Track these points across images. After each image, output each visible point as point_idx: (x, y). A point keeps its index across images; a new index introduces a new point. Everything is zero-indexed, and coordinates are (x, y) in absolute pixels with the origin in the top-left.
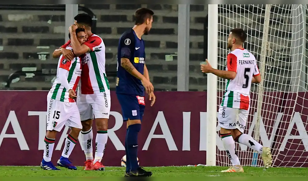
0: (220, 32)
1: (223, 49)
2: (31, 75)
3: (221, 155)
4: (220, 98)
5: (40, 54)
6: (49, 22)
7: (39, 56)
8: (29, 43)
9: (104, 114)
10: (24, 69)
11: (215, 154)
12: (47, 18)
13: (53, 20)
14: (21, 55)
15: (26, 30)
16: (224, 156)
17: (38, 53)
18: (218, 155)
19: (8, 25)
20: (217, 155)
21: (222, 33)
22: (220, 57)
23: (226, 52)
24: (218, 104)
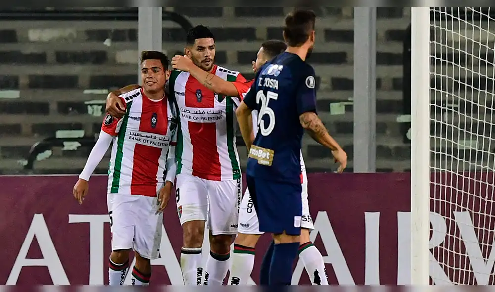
0: (434, 59)
1: (441, 91)
2: (73, 146)
5: (91, 105)
6: (108, 42)
7: (89, 108)
8: (70, 82)
10: (60, 134)
12: (102, 35)
13: (114, 40)
14: (53, 107)
15: (62, 58)
17: (87, 103)
19: (28, 50)
21: (439, 60)
22: (435, 105)
23: (447, 95)
24: (432, 196)
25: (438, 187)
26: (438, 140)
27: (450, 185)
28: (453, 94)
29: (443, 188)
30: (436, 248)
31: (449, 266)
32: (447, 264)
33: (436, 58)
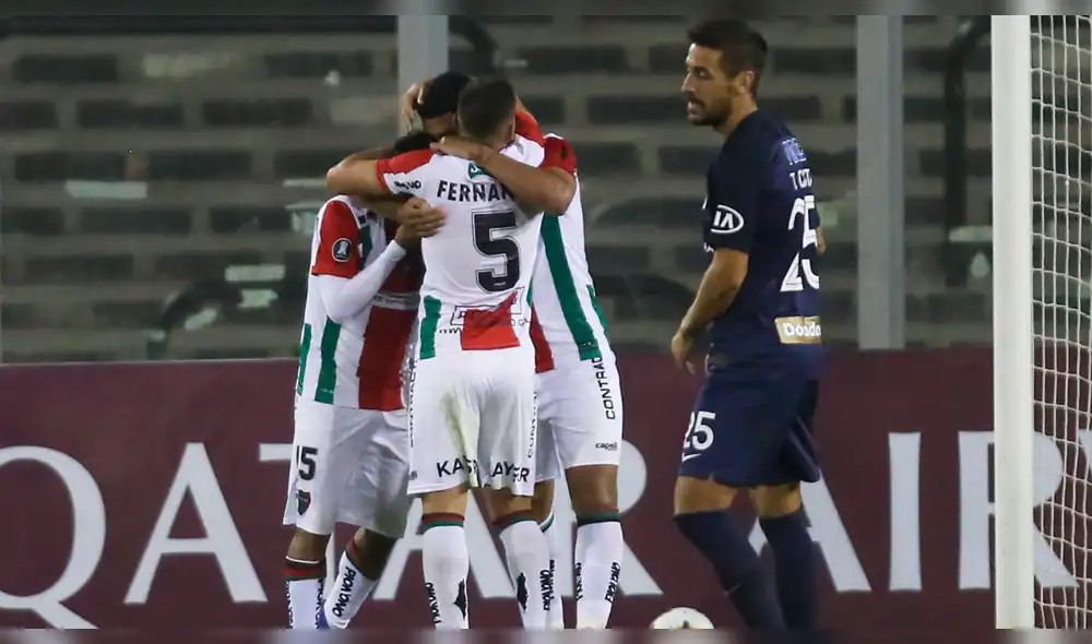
0: (1039, 106)
1: (1055, 174)
2: (262, 299)
3: (1052, 605)
4: (1045, 370)
5: (299, 212)
6: (332, 79)
7: (296, 219)
9: (603, 446)
10: (234, 274)
11: (1031, 599)
12: (311, 66)
13: (344, 74)
14: (201, 218)
15: (220, 114)
16: (1065, 606)
17: (289, 207)
18: (1042, 604)
19: (141, 98)
20: (1036, 607)
21: (1050, 109)
22: (1042, 204)
23: (1067, 183)
24: (1037, 396)
25: (1050, 378)
26: (1049, 277)
27: (1075, 373)
28: (1079, 181)
29: (1061, 380)
30: (1047, 508)
31: (1073, 546)
32: (1070, 541)
33: (1043, 105)
